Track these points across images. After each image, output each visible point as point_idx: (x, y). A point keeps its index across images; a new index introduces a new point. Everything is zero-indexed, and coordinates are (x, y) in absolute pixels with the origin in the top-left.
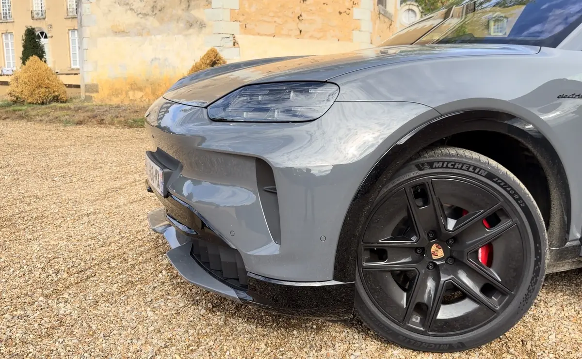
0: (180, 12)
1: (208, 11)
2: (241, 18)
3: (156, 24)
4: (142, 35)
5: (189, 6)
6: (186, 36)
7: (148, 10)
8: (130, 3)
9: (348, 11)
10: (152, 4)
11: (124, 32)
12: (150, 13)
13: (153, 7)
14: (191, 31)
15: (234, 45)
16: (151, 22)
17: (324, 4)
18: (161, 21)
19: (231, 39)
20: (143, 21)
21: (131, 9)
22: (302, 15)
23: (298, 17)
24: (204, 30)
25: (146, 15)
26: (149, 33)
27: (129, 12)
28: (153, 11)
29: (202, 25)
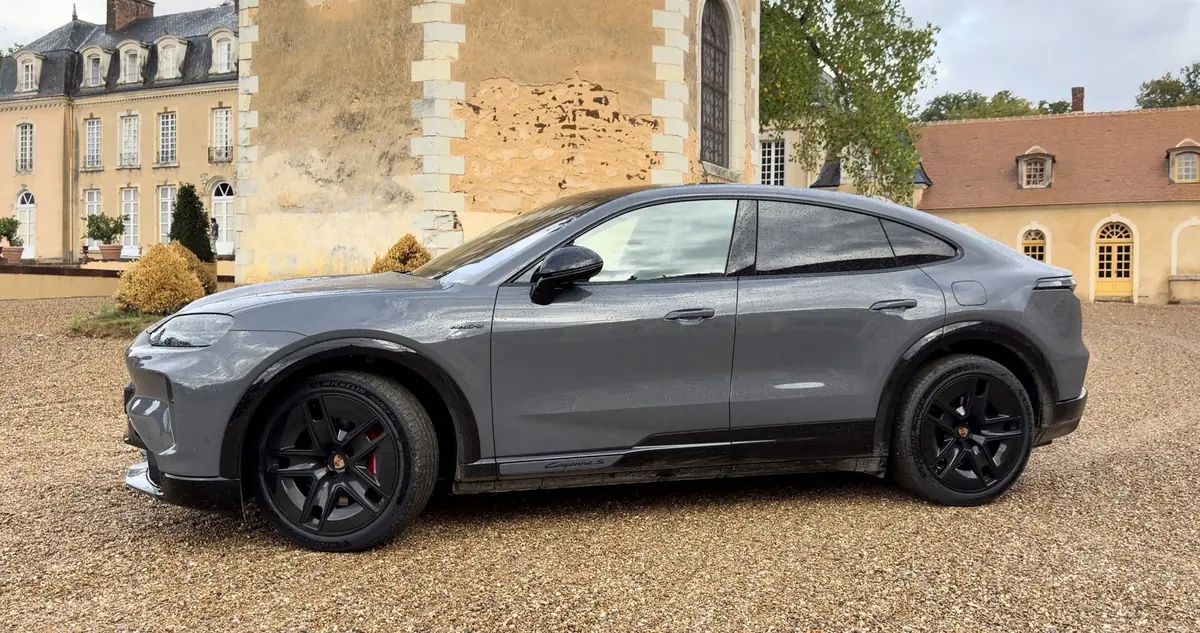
0: (377, 179)
1: (417, 177)
2: (468, 187)
3: (343, 195)
4: (321, 212)
5: (390, 170)
6: (384, 213)
7: (332, 174)
8: (306, 164)
9: (642, 174)
10: (338, 165)
11: (294, 206)
12: (335, 179)
13: (339, 171)
14: (392, 206)
15: (455, 227)
16: (336, 192)
17: (603, 164)
18: (350, 190)
19: (451, 218)
20: (324, 191)
21: (309, 173)
22: (567, 180)
23: (560, 185)
24: (411, 205)
25: (328, 181)
26: (331, 208)
27: (305, 177)
28: (339, 176)
29: (408, 198)
